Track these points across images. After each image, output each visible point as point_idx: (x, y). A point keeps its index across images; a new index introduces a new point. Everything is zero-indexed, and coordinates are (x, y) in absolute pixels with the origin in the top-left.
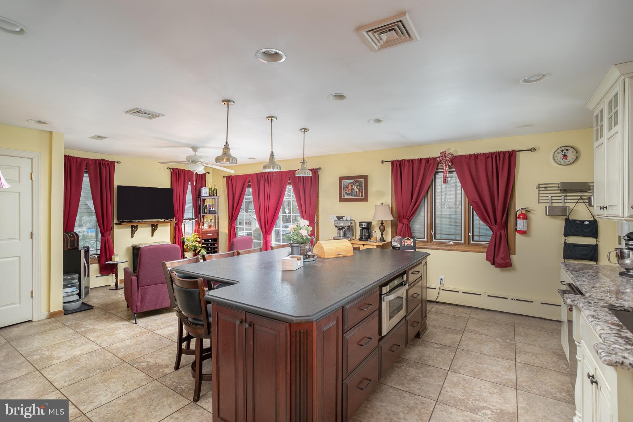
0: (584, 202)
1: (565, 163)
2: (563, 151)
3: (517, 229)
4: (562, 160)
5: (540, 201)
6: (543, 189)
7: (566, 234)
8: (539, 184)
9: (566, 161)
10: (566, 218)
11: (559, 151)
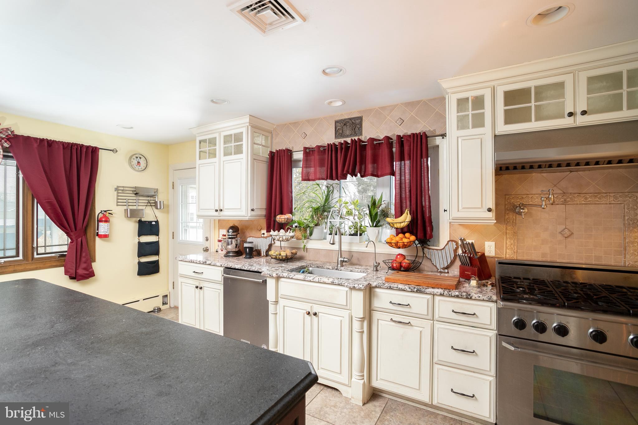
0: (151, 206)
1: (138, 169)
2: (137, 158)
3: (99, 234)
4: (137, 166)
5: (119, 204)
6: (121, 192)
7: (140, 234)
8: (118, 187)
9: (139, 167)
10: (139, 219)
11: (134, 157)
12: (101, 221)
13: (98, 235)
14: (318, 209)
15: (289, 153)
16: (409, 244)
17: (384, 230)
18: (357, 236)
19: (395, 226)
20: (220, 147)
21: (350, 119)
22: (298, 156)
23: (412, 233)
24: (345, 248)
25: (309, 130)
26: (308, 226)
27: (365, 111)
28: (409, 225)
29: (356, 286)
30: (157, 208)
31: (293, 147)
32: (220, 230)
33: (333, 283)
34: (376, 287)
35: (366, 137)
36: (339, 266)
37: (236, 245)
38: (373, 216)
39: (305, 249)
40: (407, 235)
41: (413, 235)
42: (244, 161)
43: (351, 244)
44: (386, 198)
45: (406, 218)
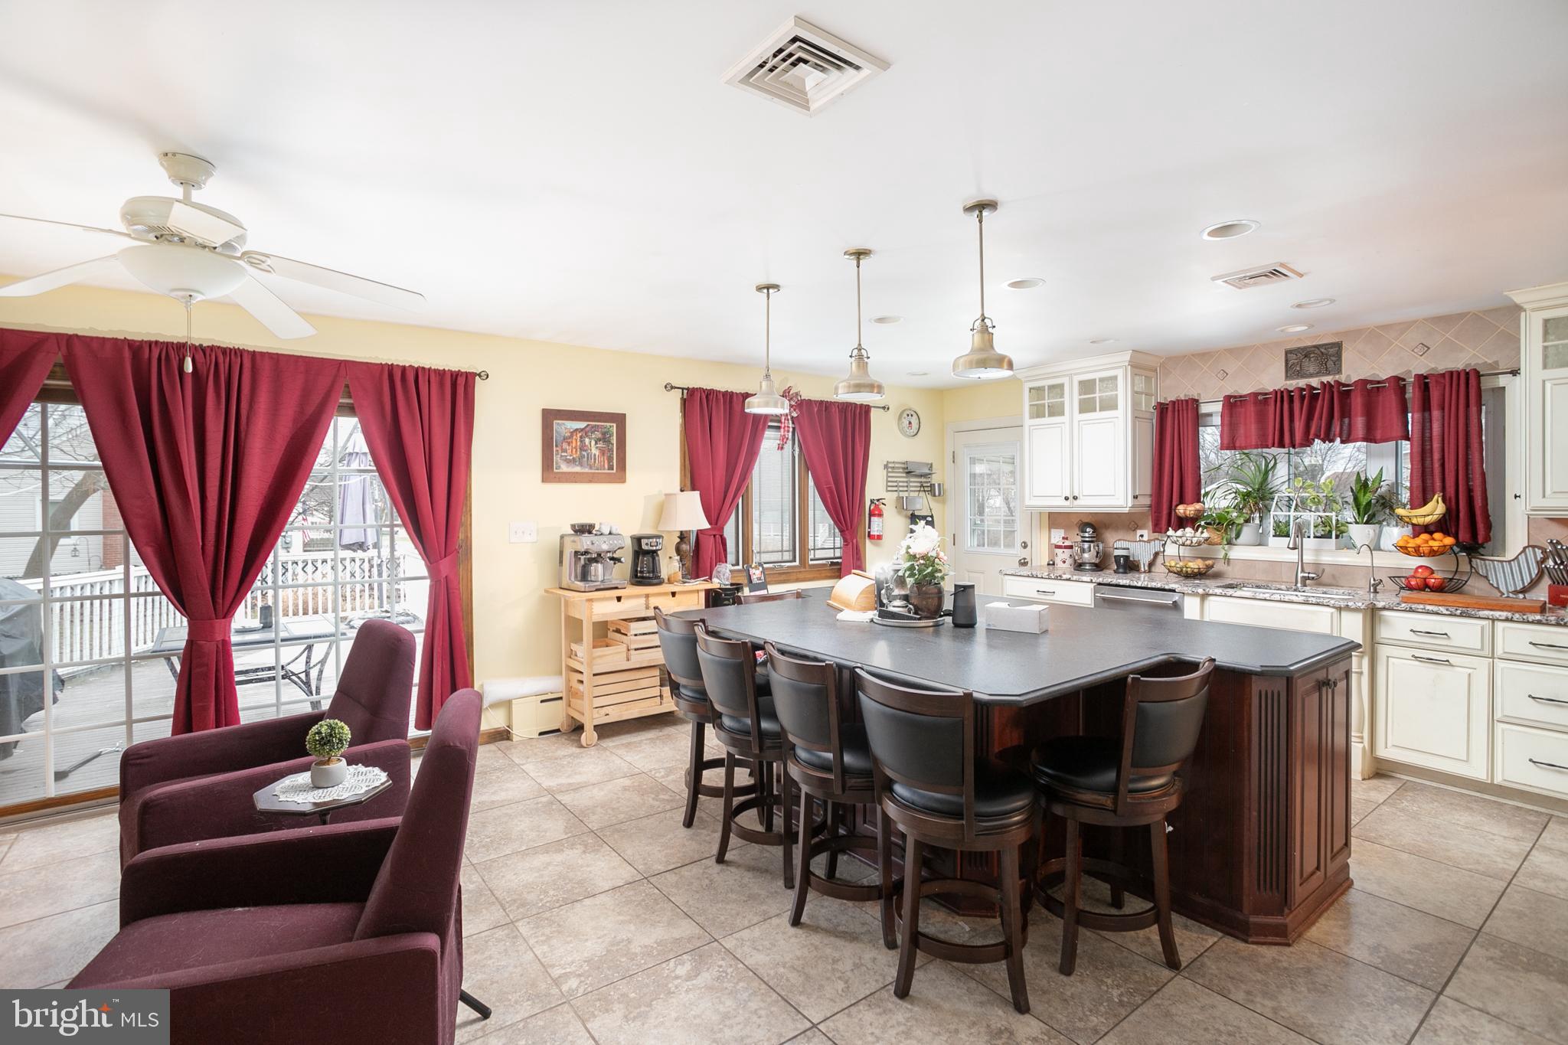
0: (924, 491)
1: (910, 433)
2: (908, 415)
3: (870, 534)
4: (908, 428)
5: (889, 488)
6: (890, 470)
8: (888, 463)
9: (911, 430)
10: (911, 513)
11: (905, 415)
12: (874, 515)
13: (869, 536)
14: (1248, 494)
15: (1194, 404)
16: (1441, 549)
17: (1386, 529)
18: (1331, 538)
19: (1415, 521)
20: (1072, 399)
21: (1317, 347)
22: (1213, 408)
23: (1447, 533)
24: (1308, 558)
25: (1232, 367)
26: (1232, 523)
27: (1347, 333)
28: (1440, 520)
29: (1350, 604)
30: (934, 495)
31: (1199, 394)
32: (1052, 530)
33: (1306, 603)
34: (1384, 609)
35: (1348, 376)
36: (1299, 585)
37: (1098, 553)
38: (1362, 507)
39: (1227, 560)
40: (1437, 535)
41: (1449, 536)
42: (1121, 423)
43: (1318, 551)
44: (1389, 477)
45: (1435, 509)
